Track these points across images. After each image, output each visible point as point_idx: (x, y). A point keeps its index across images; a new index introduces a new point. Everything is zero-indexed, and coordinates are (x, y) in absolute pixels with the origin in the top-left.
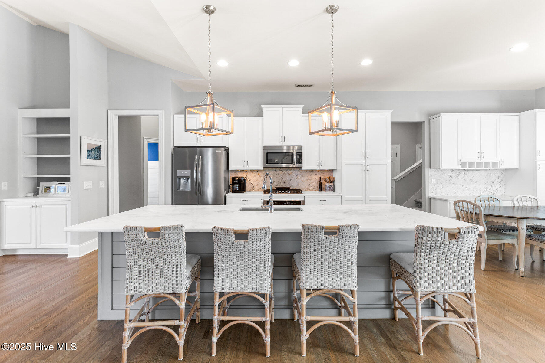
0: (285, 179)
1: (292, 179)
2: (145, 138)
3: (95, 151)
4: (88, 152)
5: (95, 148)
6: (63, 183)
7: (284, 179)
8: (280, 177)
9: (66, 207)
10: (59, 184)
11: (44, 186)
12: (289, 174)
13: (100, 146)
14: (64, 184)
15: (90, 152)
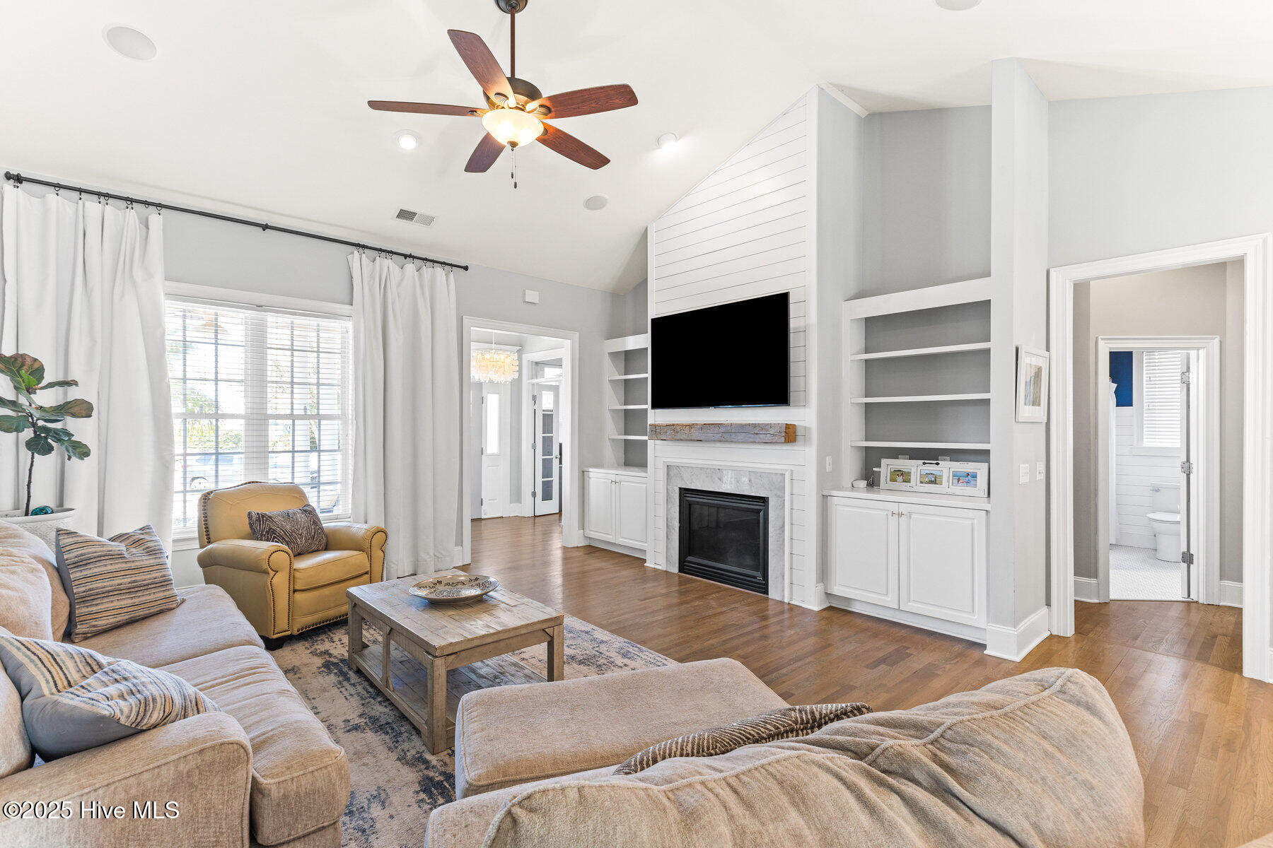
2: (1102, 339)
3: (1035, 383)
4: (1026, 386)
5: (1034, 375)
6: (936, 462)
9: (972, 524)
10: (924, 463)
11: (889, 467)
13: (1040, 370)
14: (937, 464)
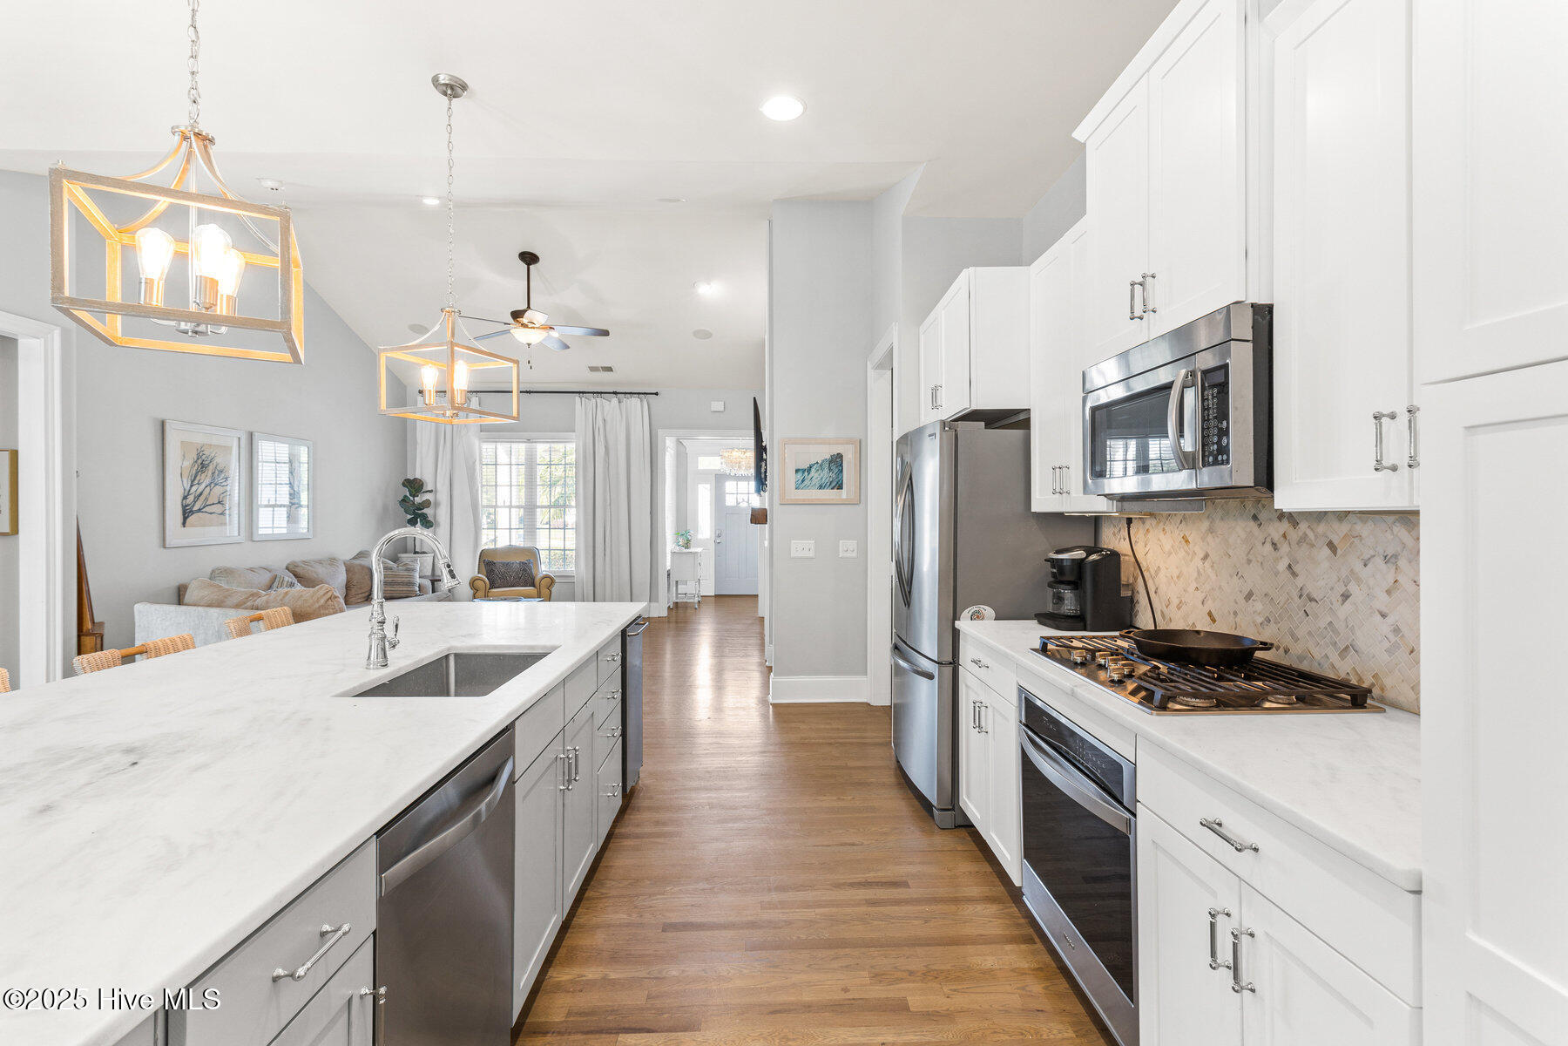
0: (1310, 588)
1: (1353, 588)
3: (822, 470)
4: (800, 474)
5: (820, 462)
7: (1300, 582)
8: (1282, 566)
12: (1331, 545)
13: (840, 456)
15: (806, 473)
